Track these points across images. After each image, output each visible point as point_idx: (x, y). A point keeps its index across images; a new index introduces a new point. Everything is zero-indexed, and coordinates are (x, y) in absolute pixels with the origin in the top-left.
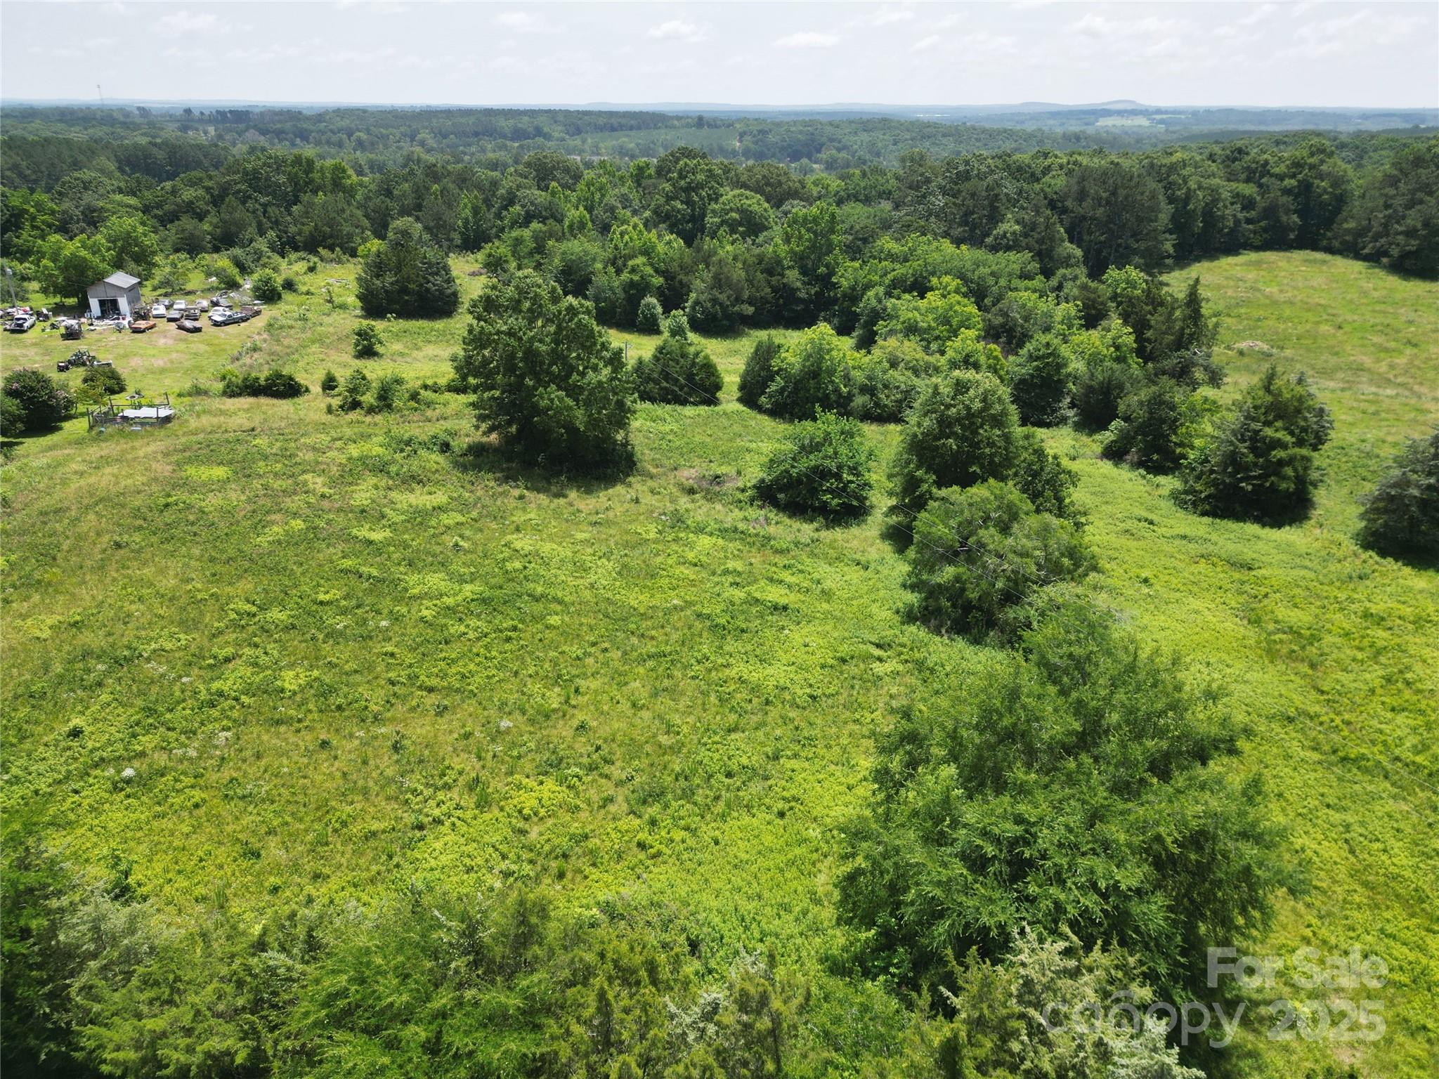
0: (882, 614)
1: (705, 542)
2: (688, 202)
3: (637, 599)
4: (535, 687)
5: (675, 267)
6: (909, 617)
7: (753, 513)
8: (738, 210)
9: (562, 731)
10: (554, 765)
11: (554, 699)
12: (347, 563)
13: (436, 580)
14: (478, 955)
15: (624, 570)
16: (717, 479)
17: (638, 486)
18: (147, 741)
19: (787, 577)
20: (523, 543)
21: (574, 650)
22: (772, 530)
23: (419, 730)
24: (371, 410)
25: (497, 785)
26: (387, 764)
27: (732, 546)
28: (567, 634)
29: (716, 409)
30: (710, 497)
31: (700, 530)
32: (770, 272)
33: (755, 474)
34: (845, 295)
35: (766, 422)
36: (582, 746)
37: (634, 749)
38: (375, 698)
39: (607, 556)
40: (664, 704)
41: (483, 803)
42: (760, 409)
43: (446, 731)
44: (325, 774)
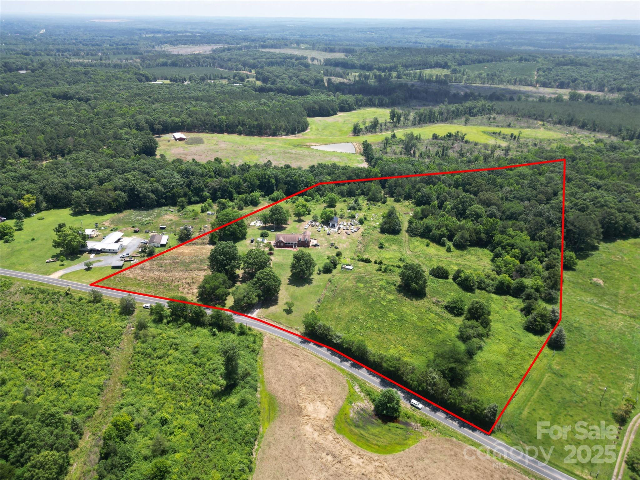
0: (453, 335)
1: (432, 315)
2: (463, 206)
3: (419, 324)
4: (403, 335)
5: (453, 229)
6: (458, 337)
7: (443, 310)
8: (475, 212)
9: (405, 341)
10: (403, 345)
11: (405, 337)
12: (381, 308)
13: (392, 314)
14: (396, 360)
15: (418, 318)
16: (439, 302)
17: (425, 300)
18: (362, 331)
19: (443, 325)
20: (405, 309)
21: (408, 330)
22: (444, 315)
23: (389, 337)
24: (383, 272)
25: (397, 346)
26: (386, 340)
27: (437, 317)
28: (408, 328)
29: (447, 280)
30: (437, 305)
31: (432, 312)
32: (477, 233)
33: (444, 304)
34: (495, 243)
35: (456, 286)
36: (407, 344)
37: (413, 346)
38: (384, 331)
39: (416, 315)
40: (418, 341)
41: (395, 347)
42: (456, 283)
43: (392, 338)
44: (380, 340)
